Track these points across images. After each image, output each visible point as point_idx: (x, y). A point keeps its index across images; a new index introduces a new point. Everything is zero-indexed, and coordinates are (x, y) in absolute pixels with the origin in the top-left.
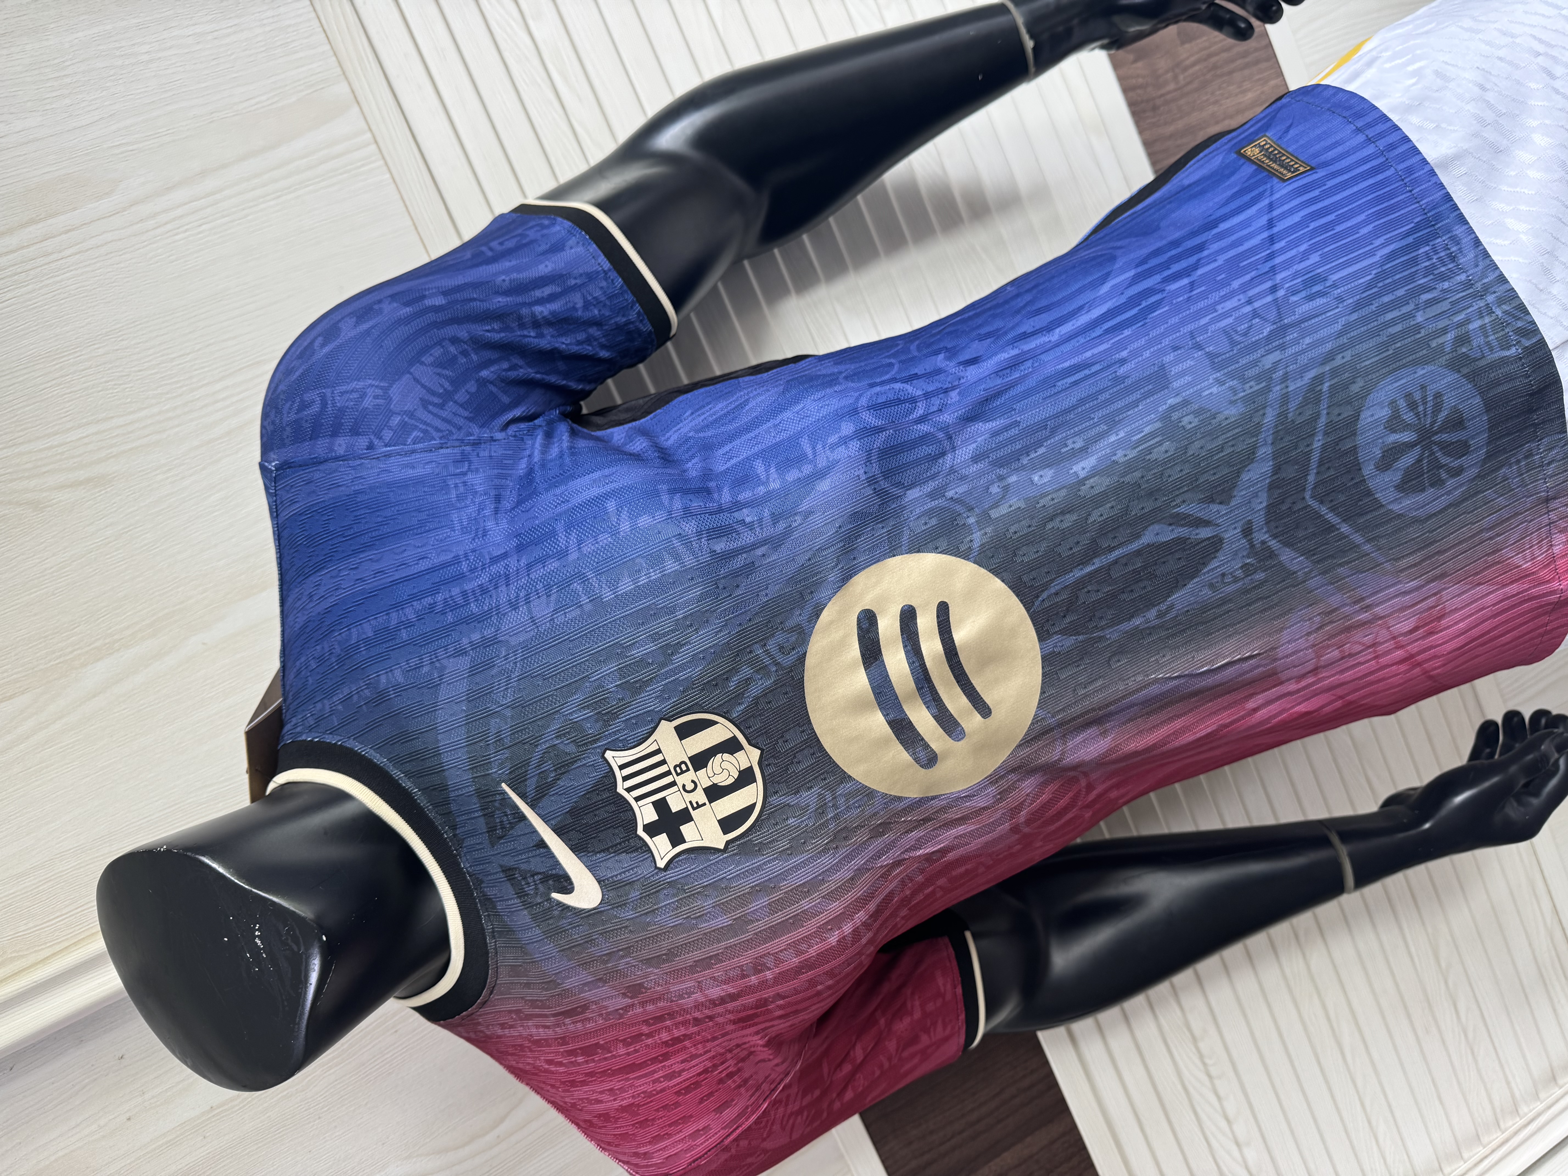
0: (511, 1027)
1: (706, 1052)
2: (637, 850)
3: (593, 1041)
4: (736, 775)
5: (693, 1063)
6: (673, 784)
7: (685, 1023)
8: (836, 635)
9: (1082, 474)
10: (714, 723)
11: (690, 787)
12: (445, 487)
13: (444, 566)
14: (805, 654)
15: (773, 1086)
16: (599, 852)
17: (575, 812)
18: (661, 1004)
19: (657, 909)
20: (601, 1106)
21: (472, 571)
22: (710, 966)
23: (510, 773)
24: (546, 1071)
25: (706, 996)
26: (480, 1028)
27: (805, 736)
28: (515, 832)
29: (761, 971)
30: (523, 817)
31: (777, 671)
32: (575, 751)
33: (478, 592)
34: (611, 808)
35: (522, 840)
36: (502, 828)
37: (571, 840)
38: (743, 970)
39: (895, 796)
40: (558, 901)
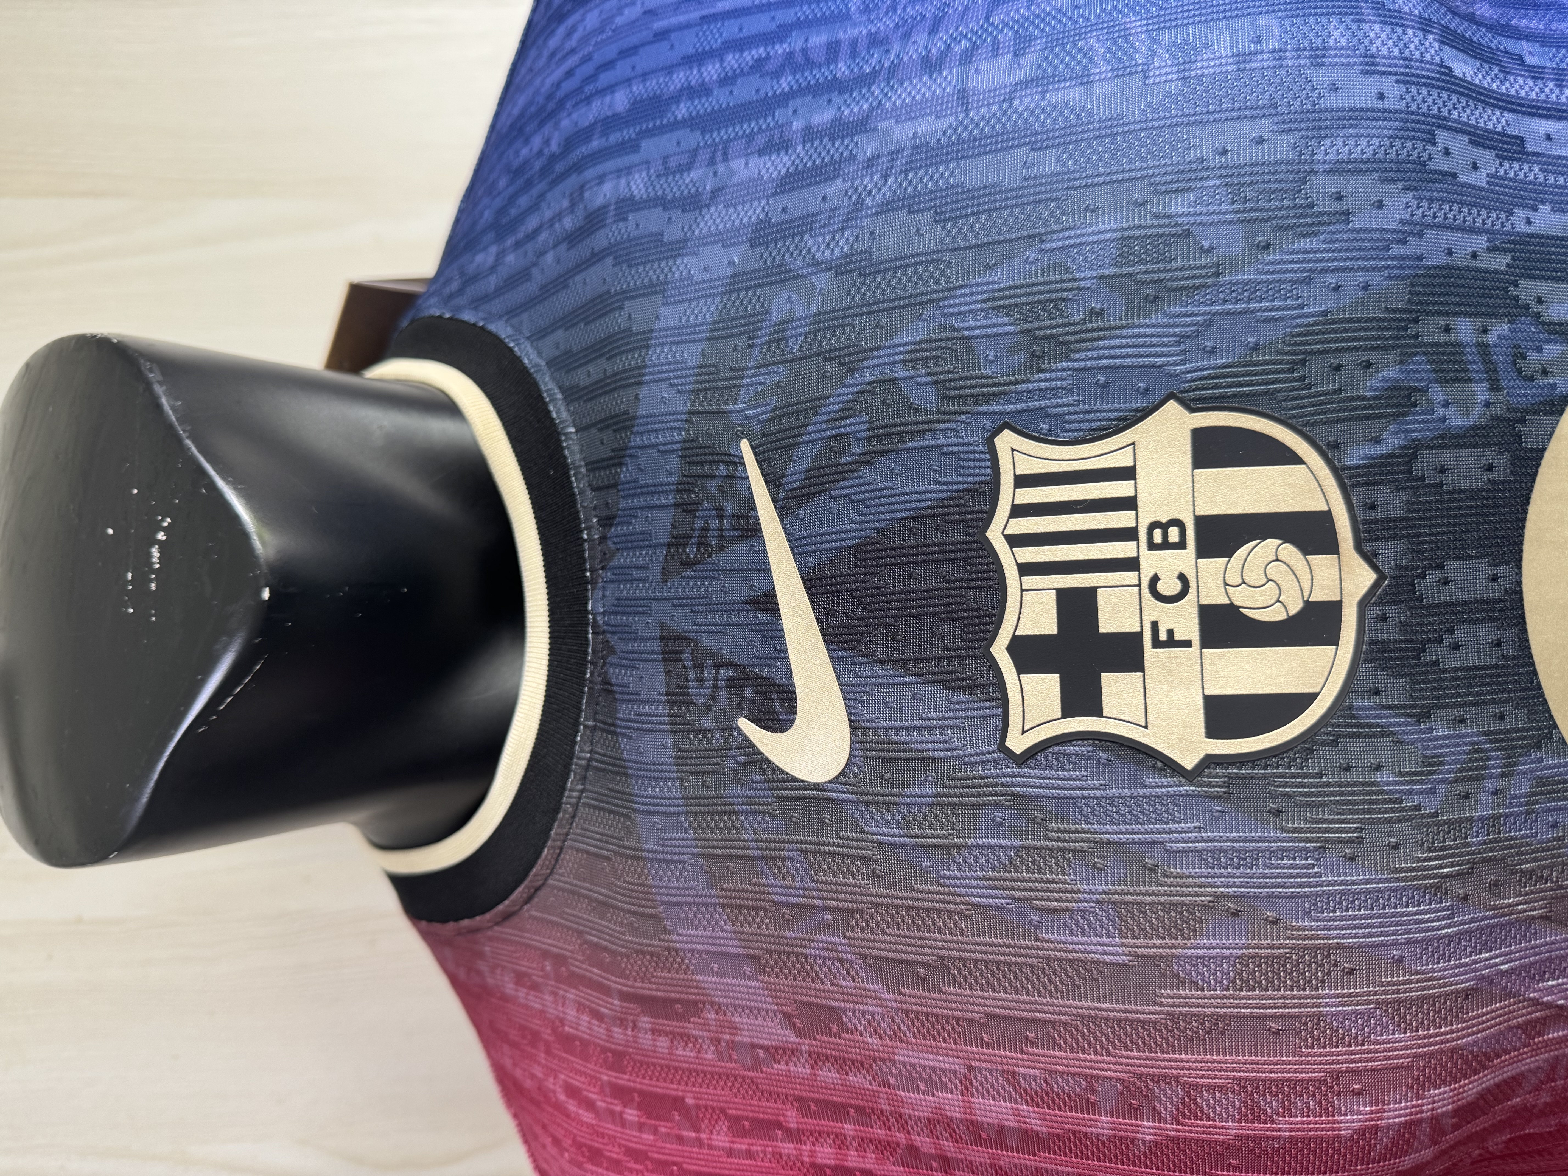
0: (535, 987)
2: (972, 688)
3: (673, 1089)
4: (1295, 607)
6: (1132, 564)
10: (1294, 459)
11: (1169, 587)
16: (883, 662)
17: (868, 552)
18: (856, 1079)
19: (958, 847)
22: (1018, 1043)
23: (769, 420)
26: (483, 966)
27: (1496, 591)
28: (723, 559)
29: (1134, 1112)
30: (754, 531)
31: (1487, 404)
32: (932, 406)
33: (863, 44)
34: (955, 571)
35: (730, 581)
36: (699, 544)
37: (831, 614)
38: (1092, 1089)
40: (746, 739)
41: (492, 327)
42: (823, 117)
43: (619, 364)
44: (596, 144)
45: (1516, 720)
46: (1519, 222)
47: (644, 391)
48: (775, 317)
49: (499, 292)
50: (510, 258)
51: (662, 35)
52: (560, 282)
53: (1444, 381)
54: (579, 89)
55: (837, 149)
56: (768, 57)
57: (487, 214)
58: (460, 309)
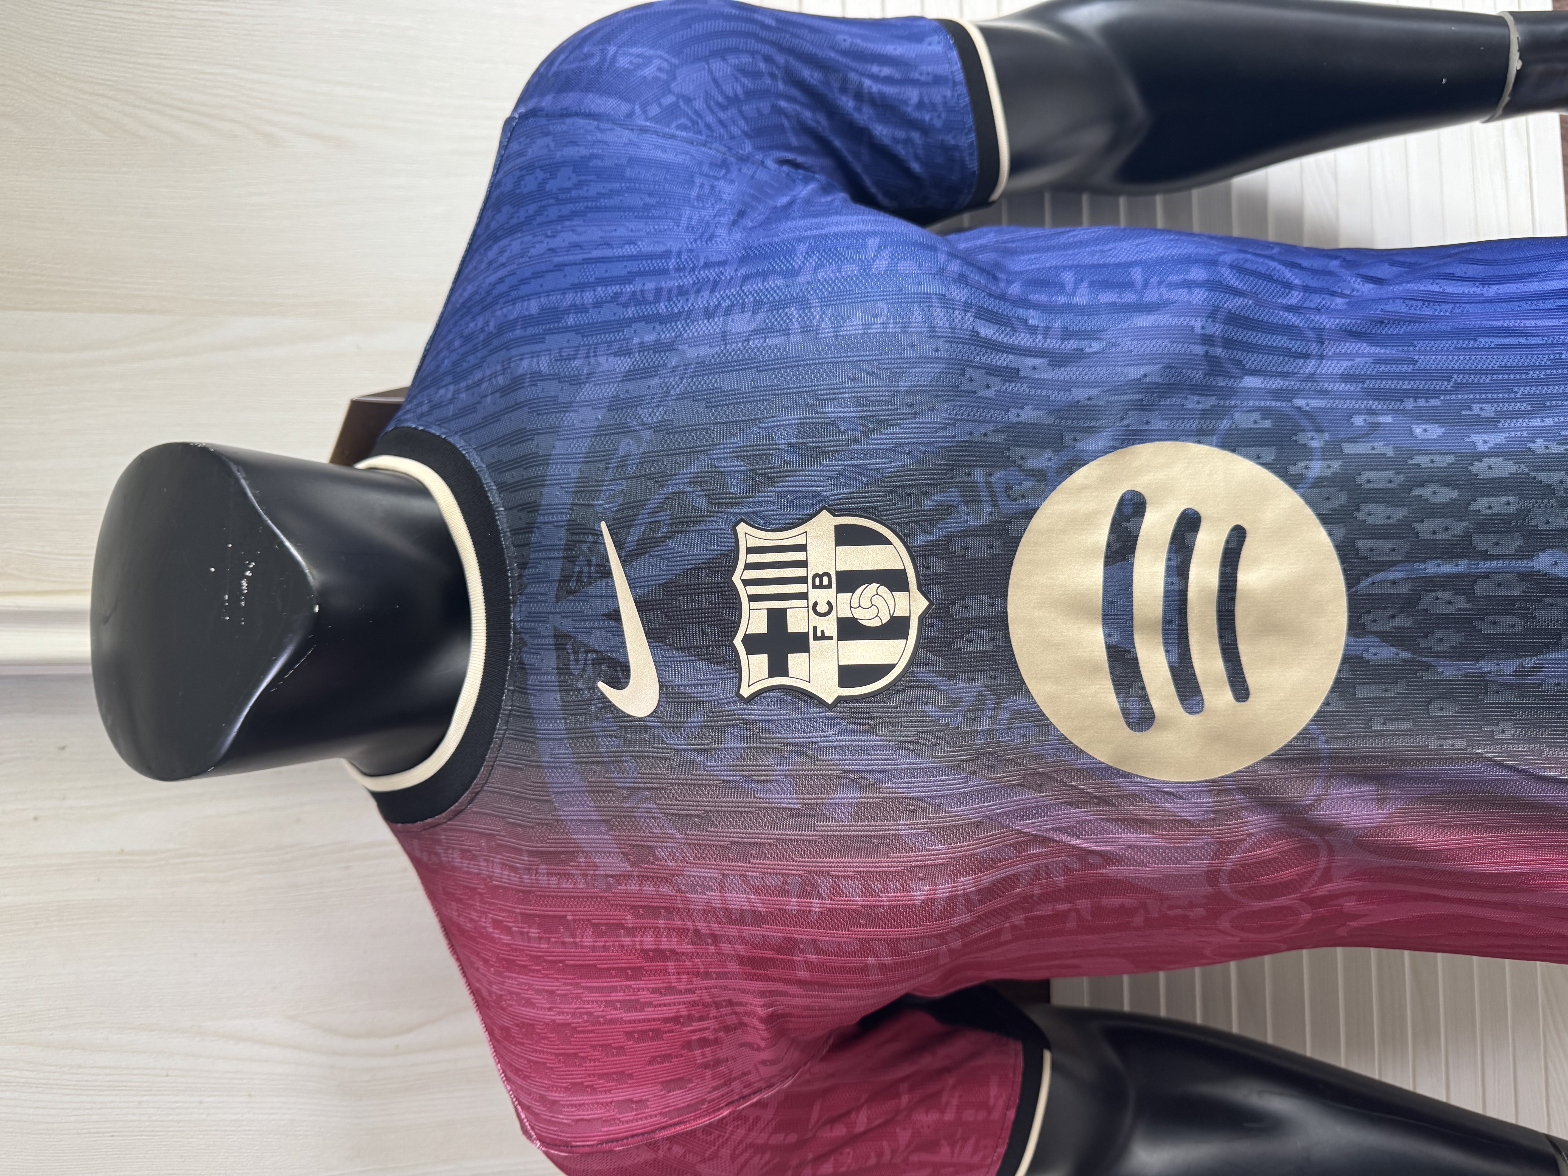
0: (474, 858)
1: (688, 991)
2: (724, 663)
3: (559, 911)
4: (886, 619)
5: (667, 999)
6: (804, 596)
7: (682, 932)
8: (1085, 505)
9: (1481, 447)
10: (887, 541)
11: (823, 608)
12: (691, 182)
13: (650, 256)
14: (1035, 510)
15: (746, 1092)
16: (677, 649)
17: (670, 587)
18: (664, 889)
19: (715, 749)
20: (530, 1012)
21: (678, 270)
22: (747, 857)
23: (617, 511)
24: (489, 937)
25: (724, 900)
26: (439, 849)
27: (992, 612)
28: (591, 590)
29: (809, 895)
30: (607, 574)
31: (991, 514)
32: (704, 508)
33: (675, 292)
34: (716, 598)
35: (595, 602)
36: (577, 581)
37: (650, 621)
38: (786, 882)
39: (1076, 747)
40: (602, 694)
41: (451, 440)
42: (649, 338)
43: (531, 473)
44: (518, 332)
45: (1002, 680)
46: (1012, 416)
47: (545, 490)
48: (621, 453)
49: (456, 417)
50: (463, 395)
51: (559, 267)
52: (494, 418)
53: (967, 502)
54: (507, 293)
55: (657, 359)
56: (621, 293)
57: (446, 361)
58: (430, 424)
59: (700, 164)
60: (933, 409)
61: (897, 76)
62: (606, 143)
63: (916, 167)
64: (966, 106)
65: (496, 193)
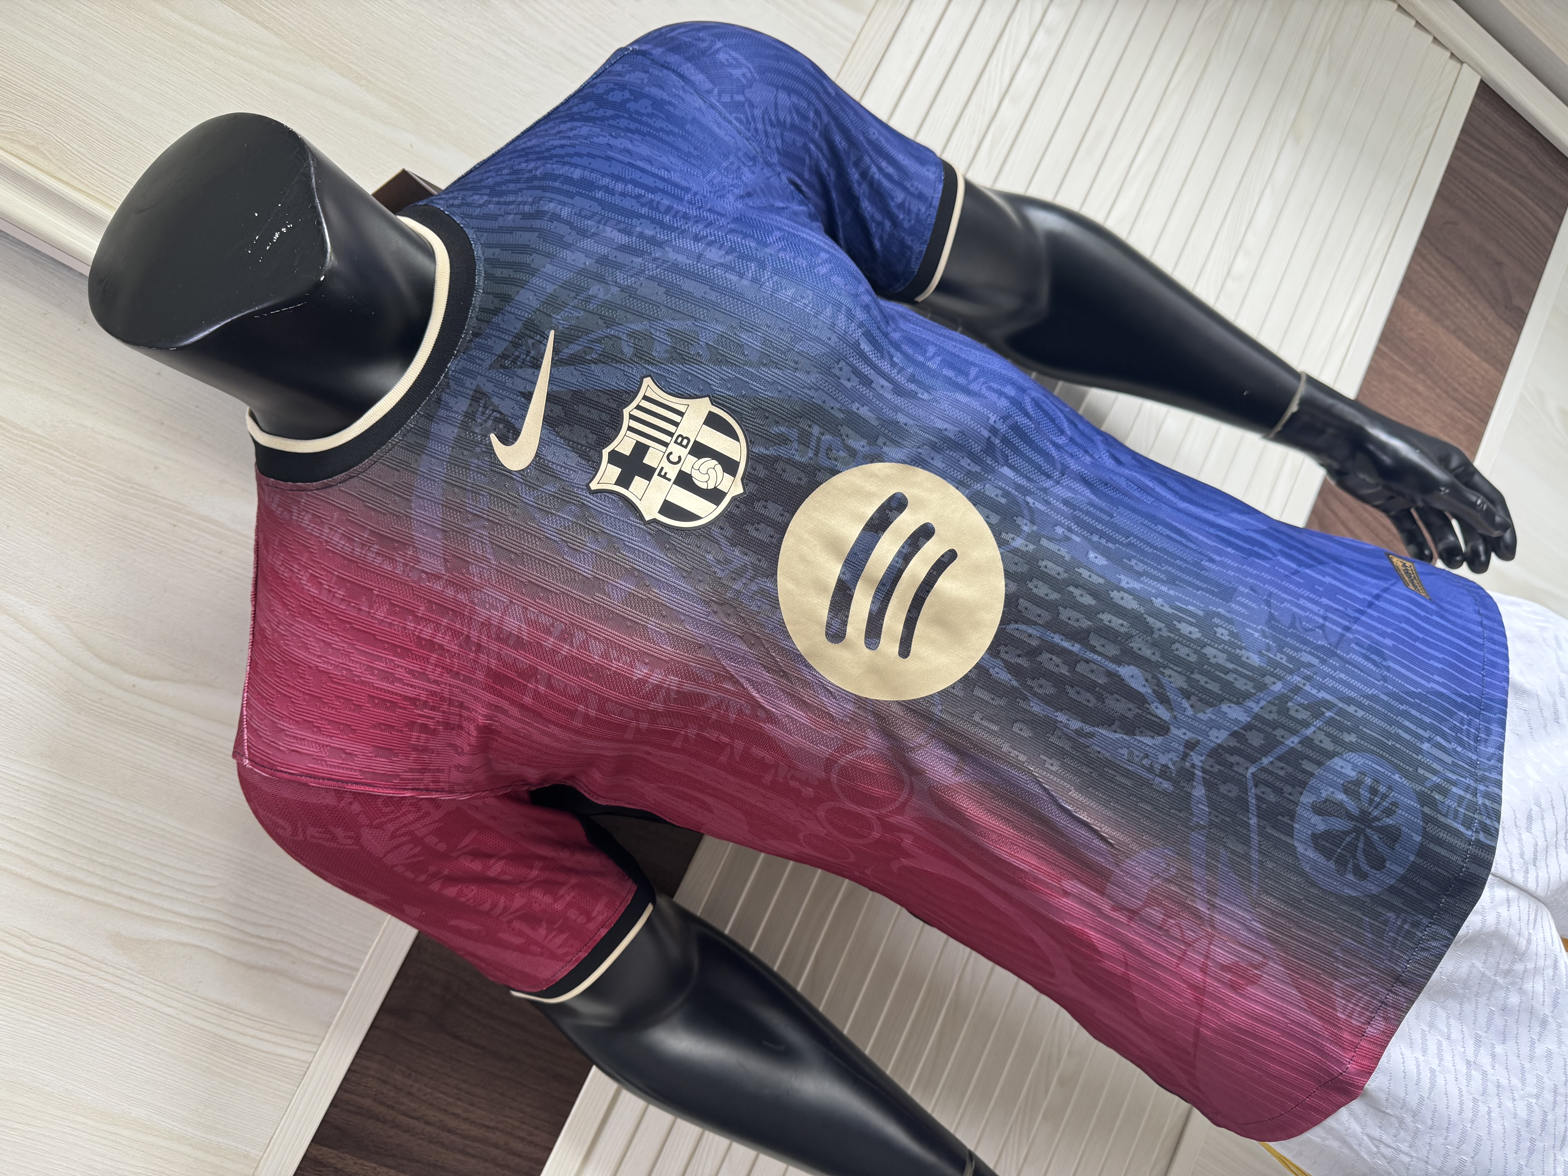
1: (436, 682)
2: (589, 461)
4: (711, 486)
6: (666, 445)
7: (456, 634)
8: (870, 486)
9: (1123, 584)
10: (737, 439)
11: (674, 458)
12: (726, 157)
13: (676, 185)
14: (838, 472)
16: (561, 437)
17: (578, 395)
21: (690, 202)
22: (534, 596)
23: (568, 329)
24: (299, 587)
25: (501, 619)
27: (780, 519)
28: (519, 372)
29: (564, 640)
30: (538, 365)
31: (811, 459)
32: (629, 355)
33: (680, 214)
34: (605, 417)
35: (518, 381)
36: (512, 362)
37: (551, 411)
38: (553, 625)
39: (787, 632)
40: (491, 443)
41: (467, 230)
42: (649, 232)
43: (517, 275)
44: (557, 184)
45: (764, 564)
46: (855, 407)
47: (522, 291)
48: (590, 293)
49: (477, 217)
50: (492, 206)
51: (609, 159)
52: (510, 230)
54: (562, 156)
55: (646, 247)
56: (644, 196)
57: (490, 180)
58: (454, 214)
59: (739, 149)
60: (809, 373)
61: (896, 177)
62: (683, 99)
63: (877, 244)
64: (930, 224)
65: (585, 91)
